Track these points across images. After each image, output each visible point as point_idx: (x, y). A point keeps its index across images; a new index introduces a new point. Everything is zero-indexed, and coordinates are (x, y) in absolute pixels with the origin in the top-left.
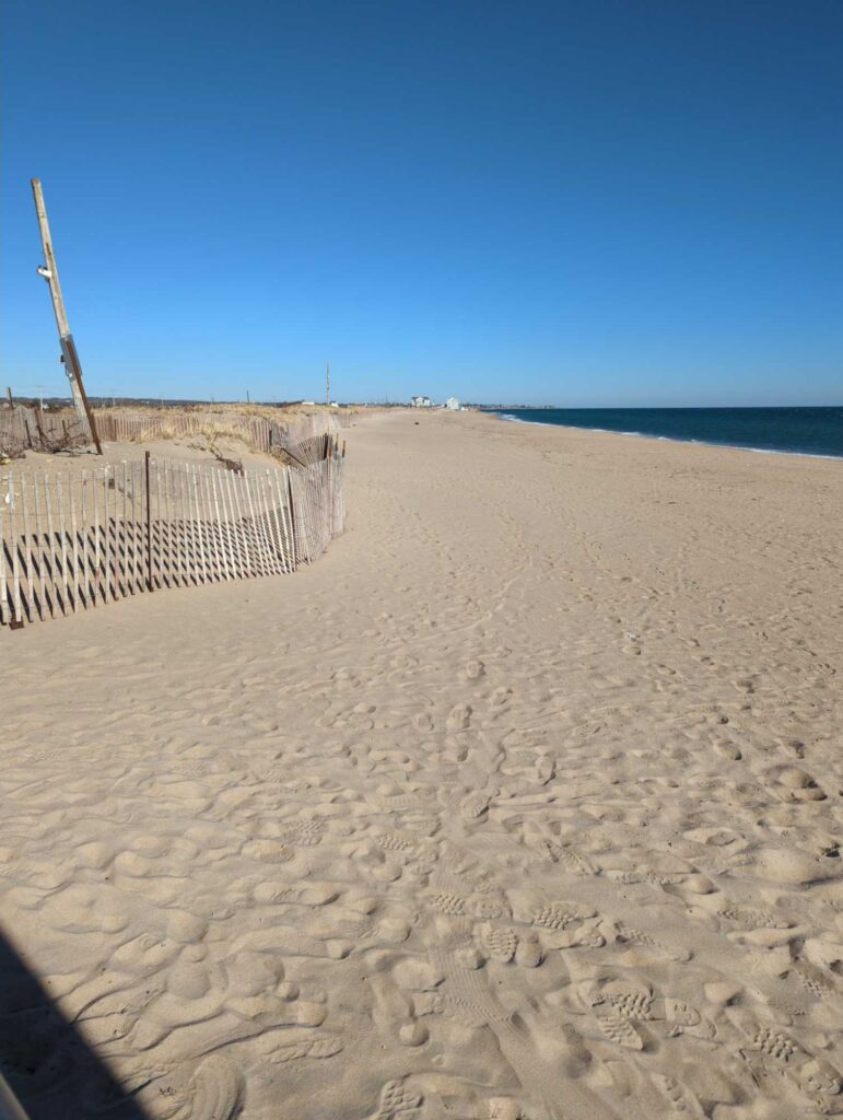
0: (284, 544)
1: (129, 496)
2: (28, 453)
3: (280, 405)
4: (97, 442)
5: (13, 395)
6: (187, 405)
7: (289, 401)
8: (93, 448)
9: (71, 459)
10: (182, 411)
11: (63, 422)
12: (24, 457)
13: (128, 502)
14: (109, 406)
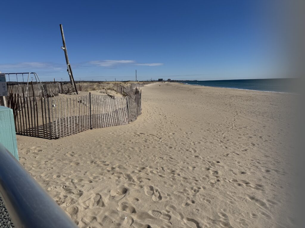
0: (126, 116)
1: (85, 105)
2: (59, 94)
3: (124, 82)
4: (77, 91)
5: (55, 81)
6: (99, 82)
7: (126, 81)
8: (76, 93)
9: (70, 95)
10: (98, 83)
11: (68, 86)
12: (58, 95)
13: (85, 107)
14: (80, 83)
